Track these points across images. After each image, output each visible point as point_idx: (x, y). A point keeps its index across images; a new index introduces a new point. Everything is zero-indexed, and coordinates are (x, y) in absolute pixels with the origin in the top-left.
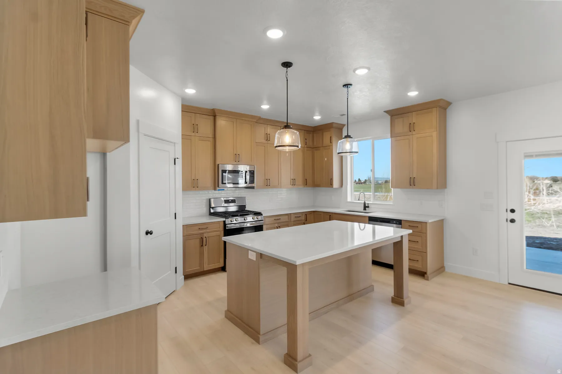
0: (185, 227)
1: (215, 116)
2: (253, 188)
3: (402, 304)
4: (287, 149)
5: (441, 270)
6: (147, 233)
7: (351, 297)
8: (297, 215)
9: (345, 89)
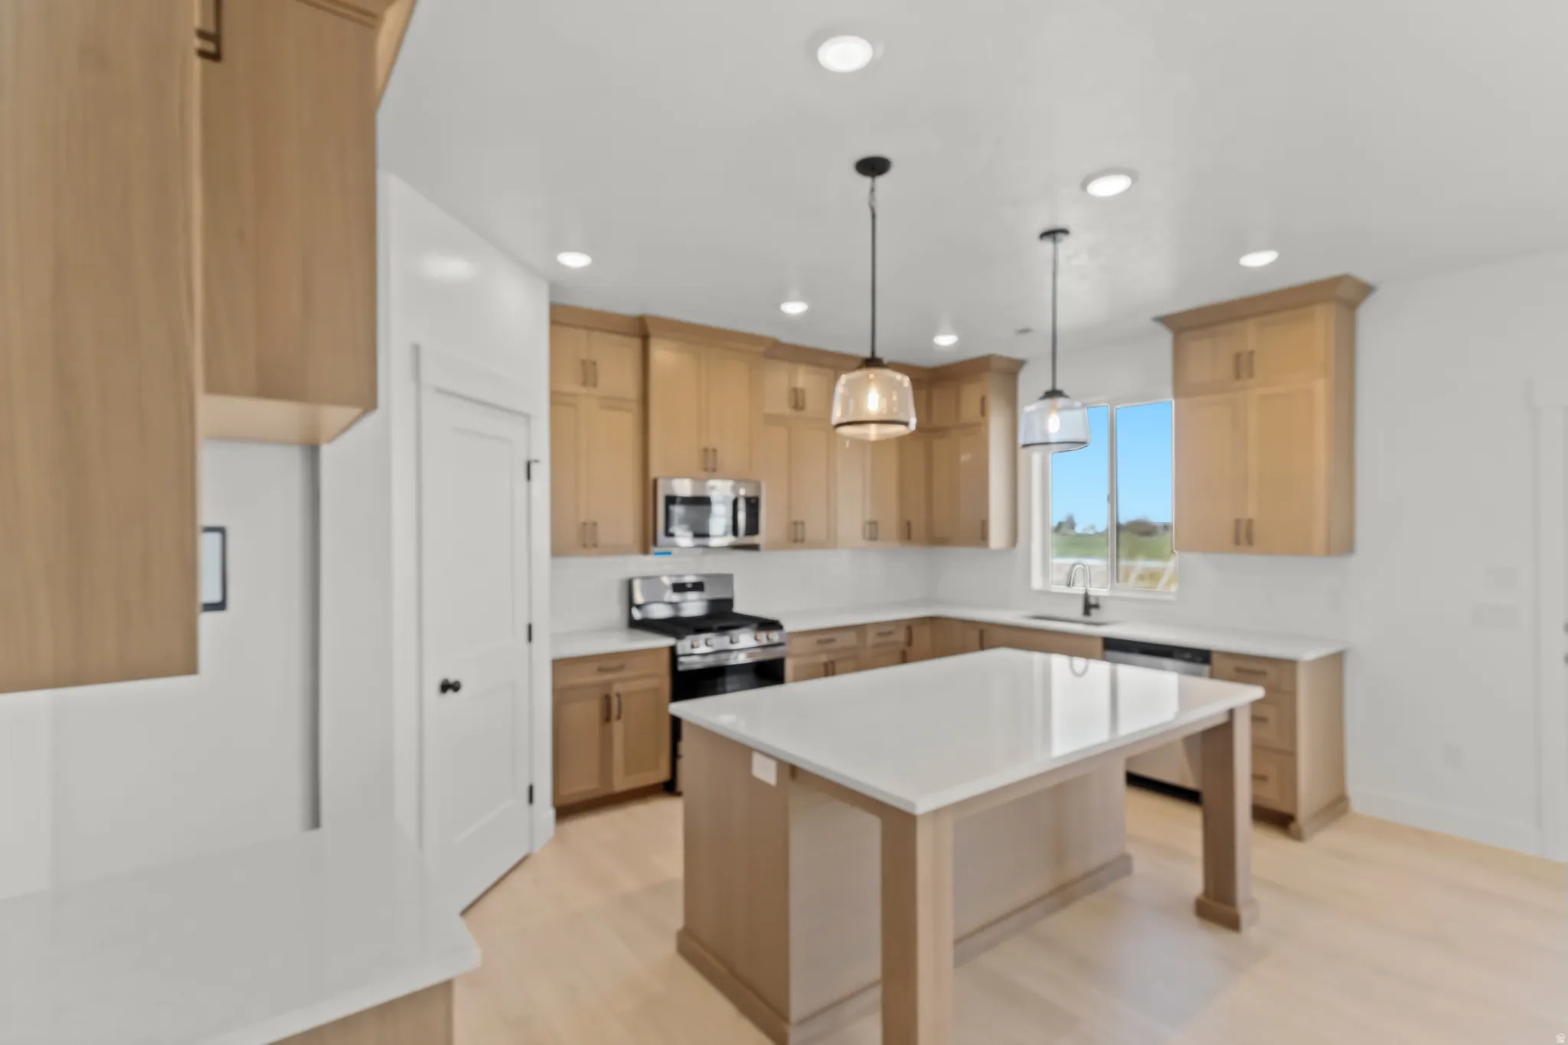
0: (560, 665)
1: (645, 338)
2: (754, 547)
3: (1232, 923)
4: (873, 432)
5: (1337, 806)
6: (447, 687)
7: (1063, 894)
8: (884, 629)
9: (1047, 245)
